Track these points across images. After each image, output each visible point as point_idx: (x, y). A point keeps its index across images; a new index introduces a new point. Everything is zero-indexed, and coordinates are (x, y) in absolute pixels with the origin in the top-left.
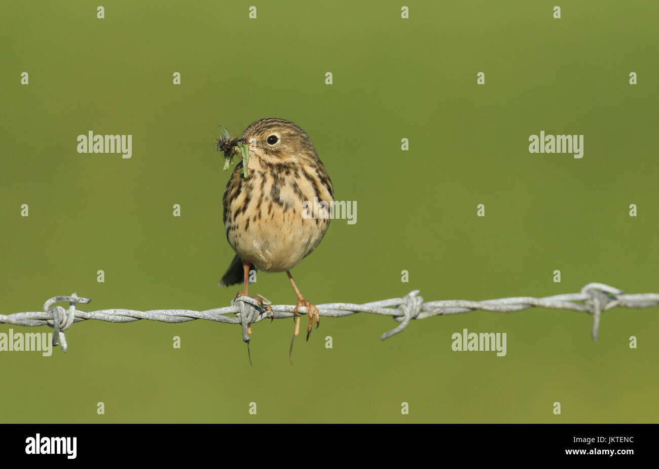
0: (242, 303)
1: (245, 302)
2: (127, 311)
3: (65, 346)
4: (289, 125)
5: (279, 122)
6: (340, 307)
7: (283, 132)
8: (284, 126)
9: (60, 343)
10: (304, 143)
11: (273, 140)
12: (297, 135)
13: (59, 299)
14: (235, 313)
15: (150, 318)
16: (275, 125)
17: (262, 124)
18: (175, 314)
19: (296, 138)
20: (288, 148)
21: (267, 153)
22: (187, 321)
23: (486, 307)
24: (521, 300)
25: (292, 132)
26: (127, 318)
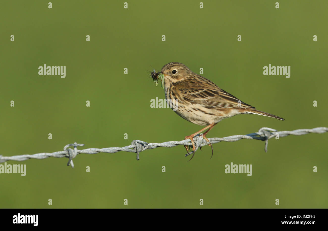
0: (137, 143)
1: (138, 143)
2: (95, 149)
3: (73, 165)
4: (181, 65)
5: (177, 64)
6: (172, 143)
7: (179, 68)
8: (179, 65)
9: (71, 165)
10: (188, 72)
11: (174, 72)
12: (185, 69)
13: (70, 145)
14: (133, 148)
15: (104, 151)
16: (175, 65)
17: (169, 65)
18: (112, 149)
19: (184, 70)
20: (181, 75)
21: (172, 78)
22: (117, 152)
23: (225, 140)
24: (238, 136)
25: (183, 68)
26: (95, 152)
